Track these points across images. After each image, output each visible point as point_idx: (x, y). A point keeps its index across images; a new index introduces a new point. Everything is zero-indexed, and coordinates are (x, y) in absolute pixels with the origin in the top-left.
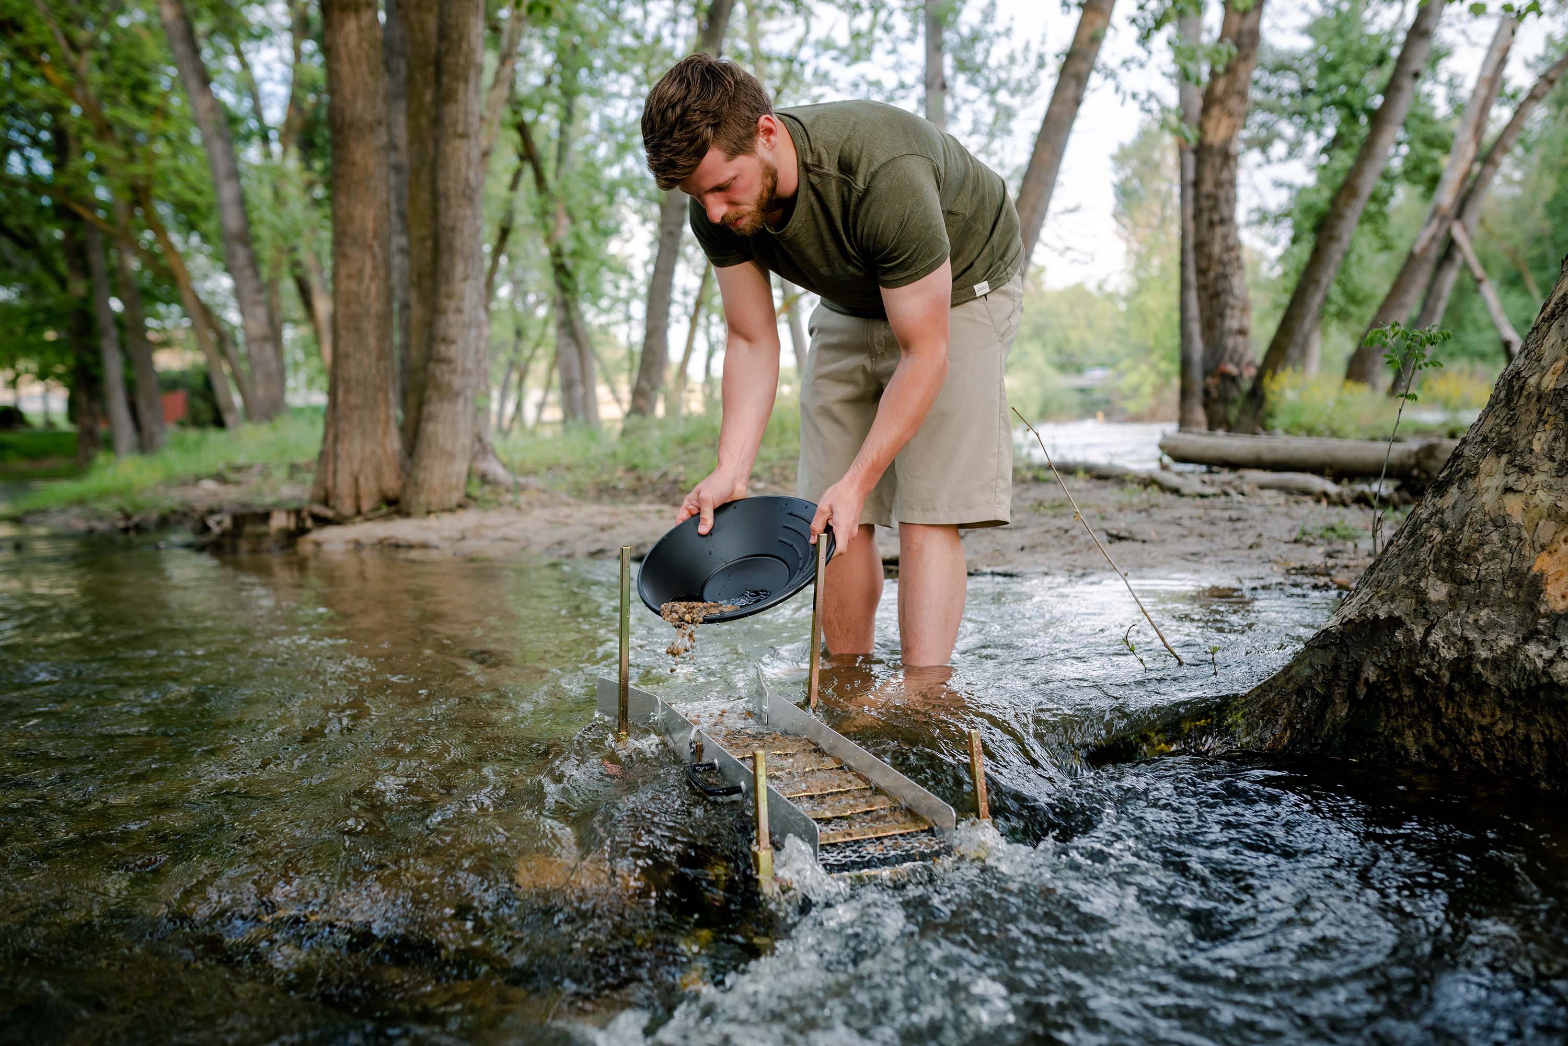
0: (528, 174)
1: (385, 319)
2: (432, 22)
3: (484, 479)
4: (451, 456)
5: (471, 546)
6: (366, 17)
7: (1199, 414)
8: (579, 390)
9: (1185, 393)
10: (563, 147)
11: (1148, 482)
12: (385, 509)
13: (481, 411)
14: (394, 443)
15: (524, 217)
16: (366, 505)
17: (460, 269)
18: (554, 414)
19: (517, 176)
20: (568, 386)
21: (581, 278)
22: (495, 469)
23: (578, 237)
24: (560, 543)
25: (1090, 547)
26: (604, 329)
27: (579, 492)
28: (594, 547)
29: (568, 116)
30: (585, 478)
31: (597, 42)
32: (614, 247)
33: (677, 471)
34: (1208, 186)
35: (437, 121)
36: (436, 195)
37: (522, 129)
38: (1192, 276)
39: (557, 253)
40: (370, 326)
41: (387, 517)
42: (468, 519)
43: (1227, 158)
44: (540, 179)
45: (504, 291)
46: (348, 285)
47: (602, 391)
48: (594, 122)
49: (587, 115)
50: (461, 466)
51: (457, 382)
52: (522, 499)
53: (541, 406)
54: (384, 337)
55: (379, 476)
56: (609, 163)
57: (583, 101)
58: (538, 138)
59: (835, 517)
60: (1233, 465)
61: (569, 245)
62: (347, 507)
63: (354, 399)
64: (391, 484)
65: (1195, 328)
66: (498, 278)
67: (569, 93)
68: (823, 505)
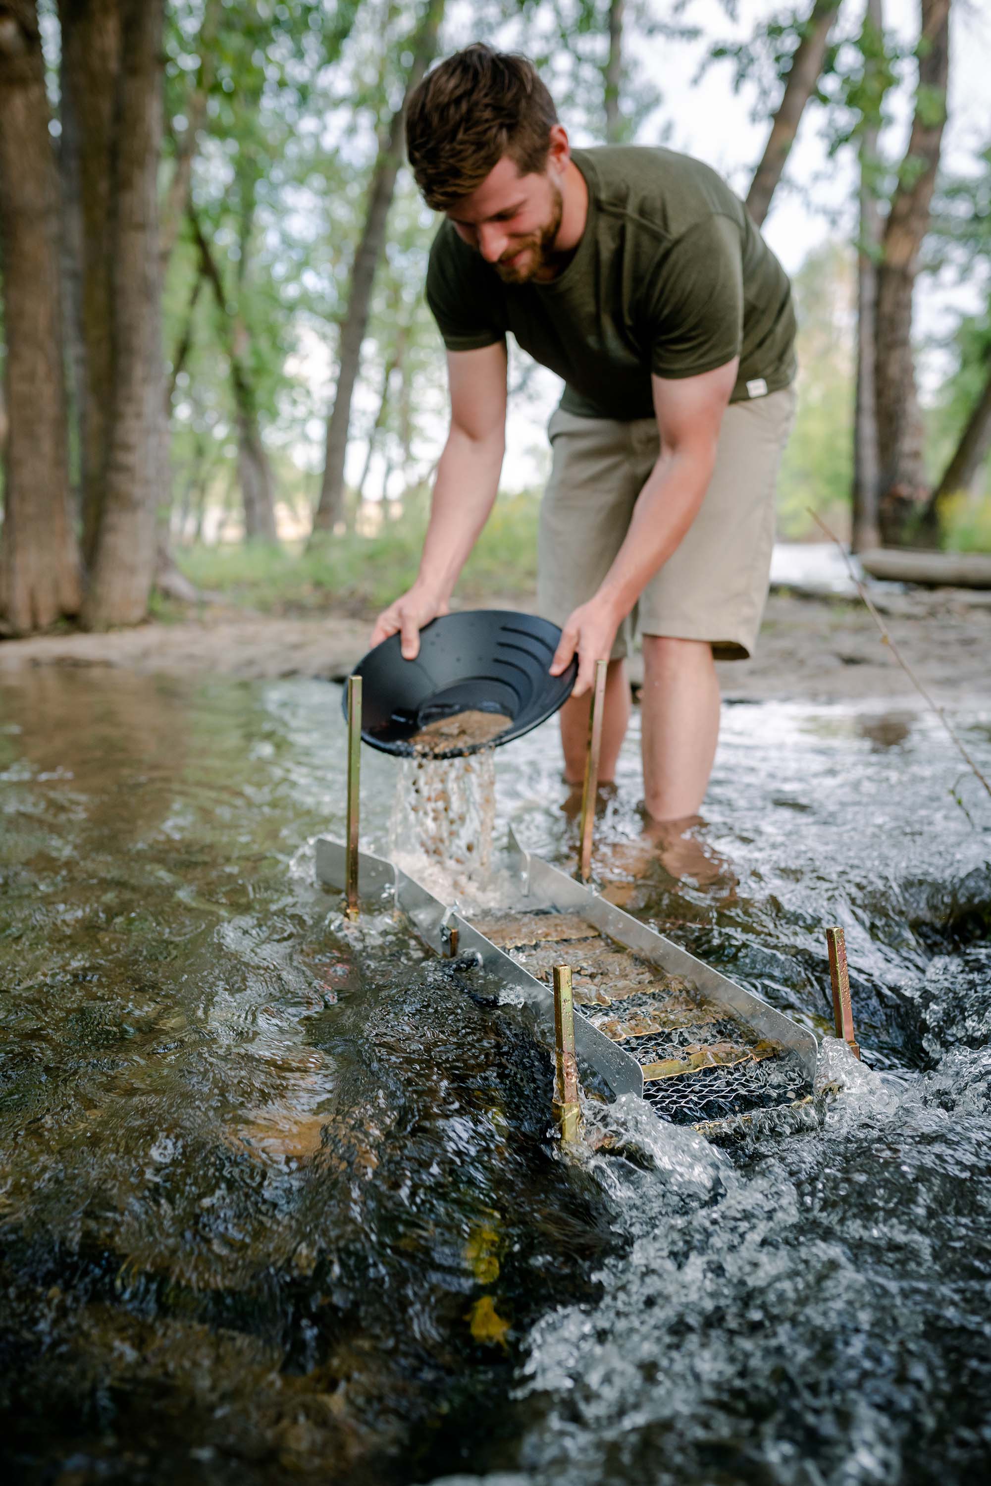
0: (207, 291)
1: (61, 423)
2: (106, 107)
3: (168, 594)
4: (132, 570)
5: (155, 664)
6: (34, 92)
7: (871, 535)
8: (259, 508)
9: (857, 515)
10: (242, 264)
11: (858, 603)
12: (63, 625)
13: (163, 523)
14: (72, 556)
15: (203, 335)
16: (45, 619)
17: (139, 371)
18: (233, 533)
19: (196, 292)
20: (249, 504)
21: (260, 396)
22: (178, 583)
23: (257, 353)
24: (250, 663)
25: (826, 672)
26: (285, 447)
27: (265, 609)
28: (287, 667)
29: (246, 231)
30: (269, 594)
31: (275, 154)
32: (291, 366)
33: (366, 587)
34: (887, 307)
35: (113, 213)
36: (113, 292)
37: (201, 242)
38: (868, 400)
39: (237, 371)
40: (44, 431)
41: (67, 633)
42: (152, 635)
43: (906, 280)
44: (219, 297)
45: (183, 411)
46: (21, 387)
47: (281, 511)
48: (272, 239)
49: (264, 230)
50: (142, 582)
51: (137, 491)
52: (208, 615)
53: (222, 525)
54: (61, 442)
55: (56, 589)
56: (288, 279)
57: (263, 216)
58: (216, 254)
59: (583, 643)
60: (931, 584)
61: (248, 361)
62: (23, 622)
63: (30, 509)
64: (70, 598)
65: (870, 453)
66: (178, 395)
67: (248, 206)
68: (570, 630)
